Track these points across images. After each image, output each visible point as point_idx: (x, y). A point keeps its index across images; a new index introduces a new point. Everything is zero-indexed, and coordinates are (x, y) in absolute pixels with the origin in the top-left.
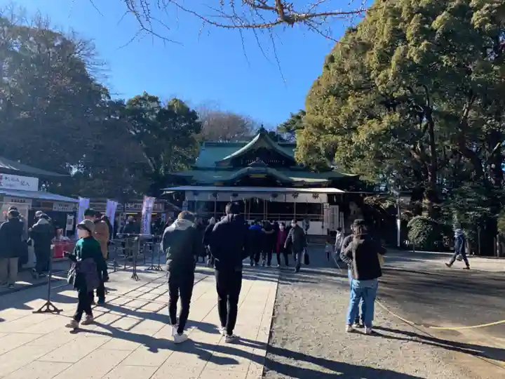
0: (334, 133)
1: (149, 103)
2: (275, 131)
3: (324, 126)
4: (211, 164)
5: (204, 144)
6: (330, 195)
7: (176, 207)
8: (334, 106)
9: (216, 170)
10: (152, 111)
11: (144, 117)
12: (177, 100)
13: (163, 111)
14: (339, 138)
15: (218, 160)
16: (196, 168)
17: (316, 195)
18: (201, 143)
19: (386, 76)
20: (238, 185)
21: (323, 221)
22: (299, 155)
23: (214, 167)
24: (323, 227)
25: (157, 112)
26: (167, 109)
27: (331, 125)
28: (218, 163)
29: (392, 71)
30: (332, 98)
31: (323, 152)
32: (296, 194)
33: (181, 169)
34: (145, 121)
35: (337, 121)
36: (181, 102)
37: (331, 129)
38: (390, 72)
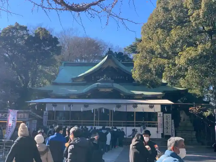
0: (162, 57)
1: (19, 31)
2: (123, 52)
3: (155, 52)
4: (68, 80)
5: (63, 64)
6: (163, 106)
7: (38, 116)
8: (161, 37)
9: (72, 85)
10: (22, 37)
11: (15, 42)
12: (42, 29)
13: (30, 37)
14: (166, 61)
15: (74, 77)
16: (56, 84)
17: (152, 106)
18: (61, 63)
19: (198, 15)
20: (89, 98)
21: (157, 126)
22: (136, 74)
23: (70, 82)
24: (157, 132)
25: (26, 38)
26: (34, 36)
27: (160, 51)
28: (73, 79)
29: (202, 11)
30: (159, 31)
31: (154, 72)
32: (135, 105)
33: (44, 84)
34: (16, 46)
35: (164, 48)
36: (45, 30)
37: (160, 54)
38: (201, 12)
